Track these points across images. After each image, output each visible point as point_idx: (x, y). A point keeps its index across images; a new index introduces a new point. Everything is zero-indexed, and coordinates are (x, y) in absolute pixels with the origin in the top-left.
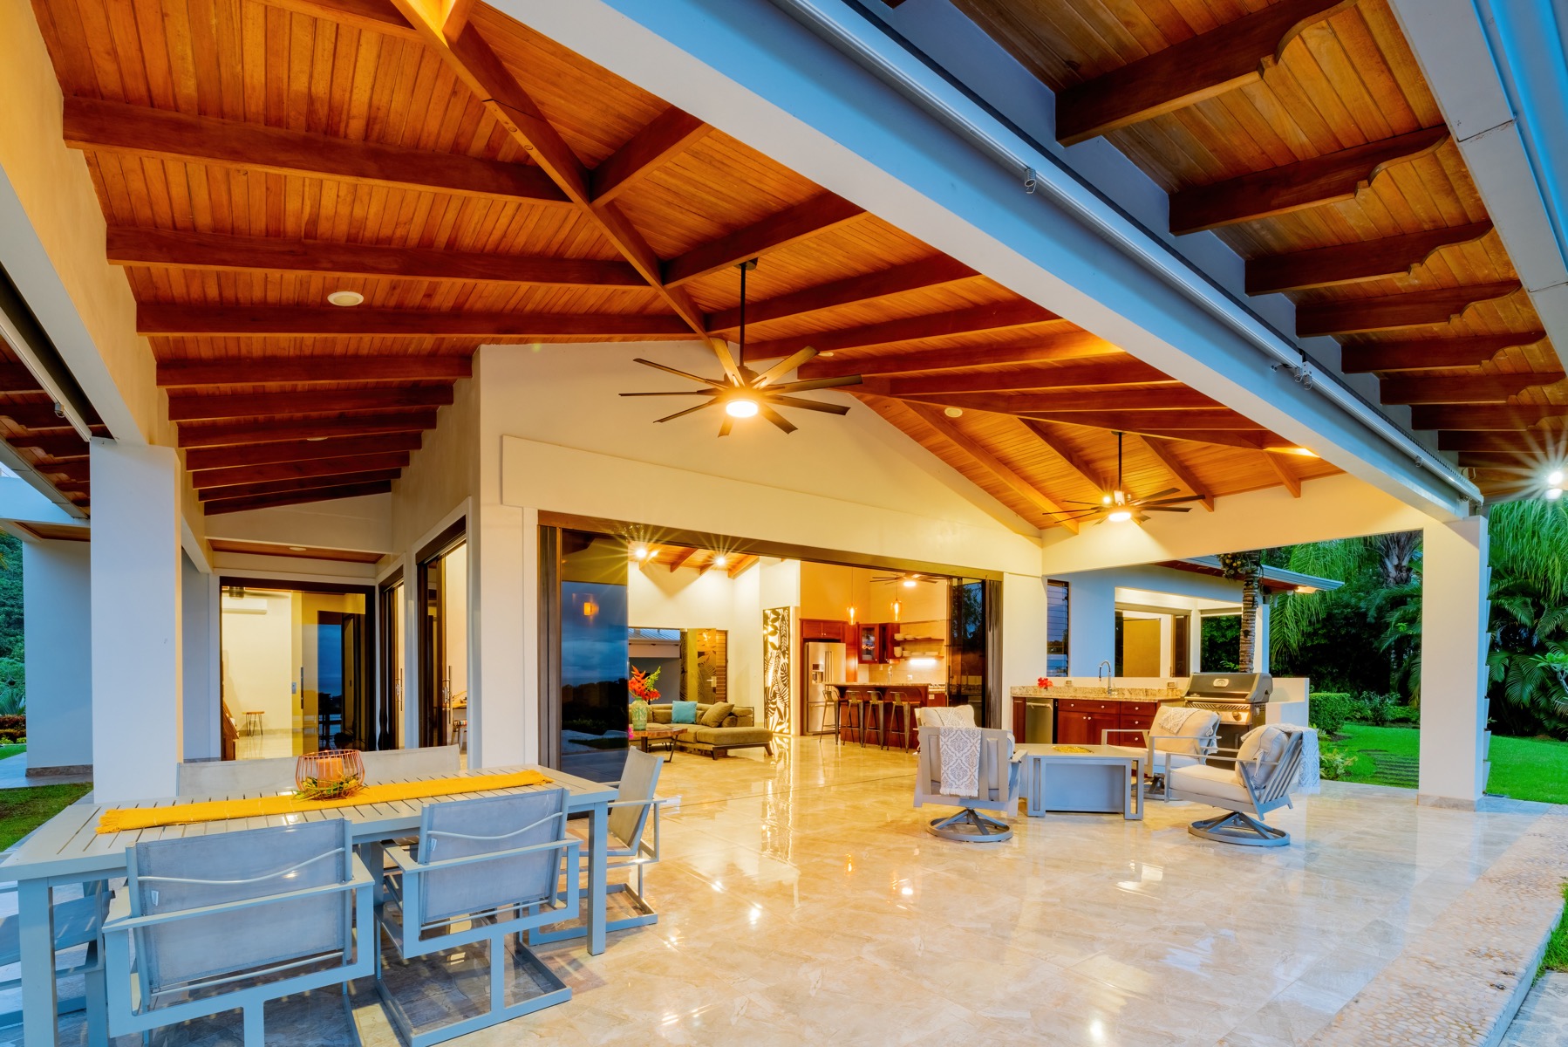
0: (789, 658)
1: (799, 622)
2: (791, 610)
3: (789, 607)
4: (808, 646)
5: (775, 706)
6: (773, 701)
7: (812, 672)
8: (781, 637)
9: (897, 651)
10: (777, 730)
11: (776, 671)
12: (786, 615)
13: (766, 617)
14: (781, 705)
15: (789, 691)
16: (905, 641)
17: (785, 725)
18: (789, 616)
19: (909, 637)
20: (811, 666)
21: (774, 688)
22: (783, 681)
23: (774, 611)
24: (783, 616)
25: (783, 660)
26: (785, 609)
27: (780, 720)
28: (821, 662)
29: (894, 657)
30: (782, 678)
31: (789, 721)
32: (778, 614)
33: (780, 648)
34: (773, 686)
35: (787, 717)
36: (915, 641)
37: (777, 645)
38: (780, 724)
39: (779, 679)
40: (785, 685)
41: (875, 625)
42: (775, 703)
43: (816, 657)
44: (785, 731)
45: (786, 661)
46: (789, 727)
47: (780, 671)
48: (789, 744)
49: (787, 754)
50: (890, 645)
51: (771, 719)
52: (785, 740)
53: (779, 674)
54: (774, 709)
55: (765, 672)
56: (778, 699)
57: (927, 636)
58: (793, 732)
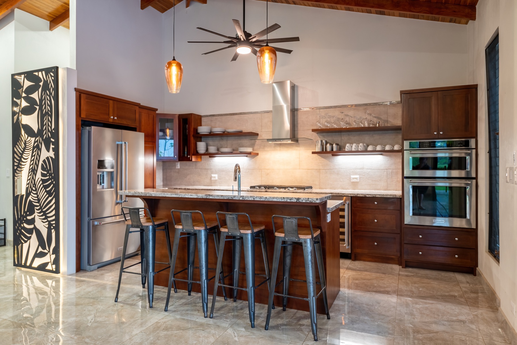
0: (56, 151)
1: (74, 94)
2: (61, 72)
3: (57, 68)
4: (89, 133)
5: (32, 226)
6: (29, 218)
7: (96, 172)
8: (43, 116)
9: (201, 147)
10: (35, 264)
11: (33, 171)
12: (51, 80)
13: (16, 85)
14: (42, 226)
15: (57, 203)
16: (211, 135)
17: (49, 258)
18: (56, 81)
19: (217, 130)
20: (94, 163)
21: (30, 198)
22: (46, 187)
23: (30, 75)
24: (46, 83)
25: (45, 154)
26: (47, 71)
27: (40, 249)
28: (109, 159)
29: (197, 154)
30: (44, 181)
31: (56, 251)
32: (36, 80)
33: (40, 132)
34: (28, 194)
35: (53, 245)
36: (225, 135)
37: (35, 128)
38: (42, 255)
39: (39, 184)
40: (49, 193)
41: (174, 115)
42: (32, 221)
43: (100, 151)
44: (49, 267)
45: (51, 154)
46: (56, 262)
47: (40, 170)
48: (56, 289)
49: (53, 307)
50: (192, 139)
51: (25, 246)
52: (49, 282)
53: (39, 176)
54: (30, 231)
55: (14, 171)
56: (37, 216)
57: (238, 129)
58: (63, 268)
